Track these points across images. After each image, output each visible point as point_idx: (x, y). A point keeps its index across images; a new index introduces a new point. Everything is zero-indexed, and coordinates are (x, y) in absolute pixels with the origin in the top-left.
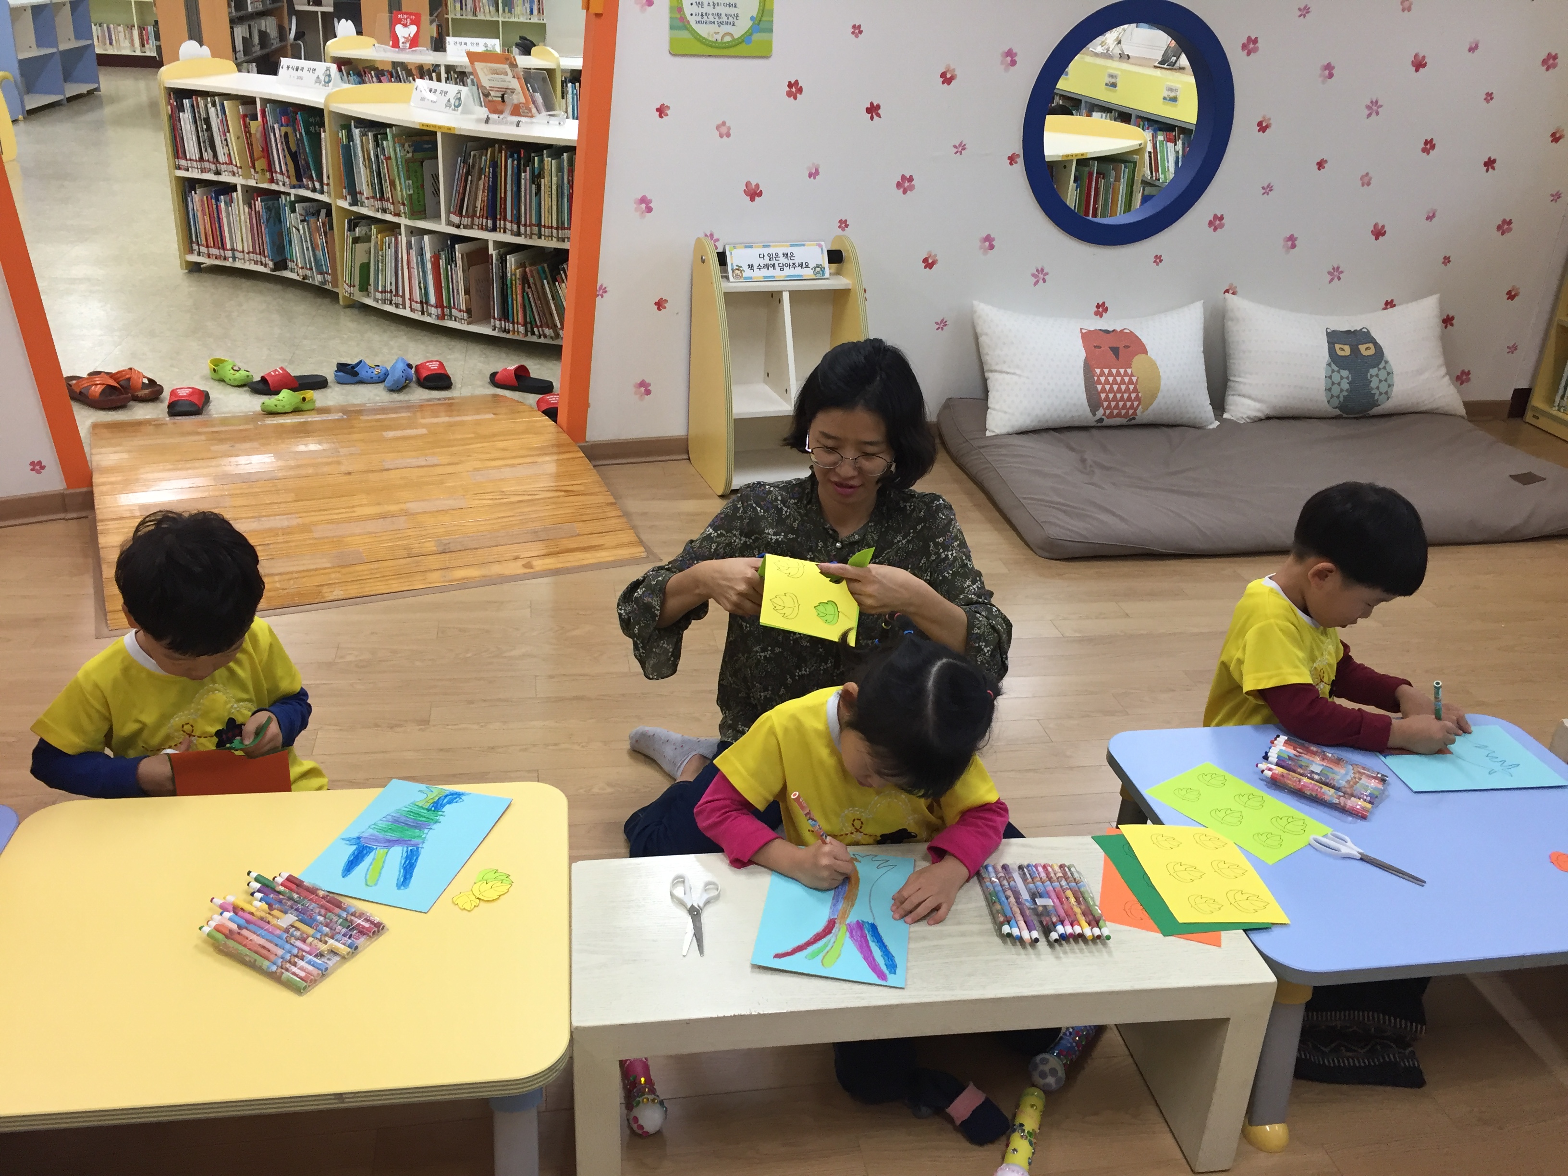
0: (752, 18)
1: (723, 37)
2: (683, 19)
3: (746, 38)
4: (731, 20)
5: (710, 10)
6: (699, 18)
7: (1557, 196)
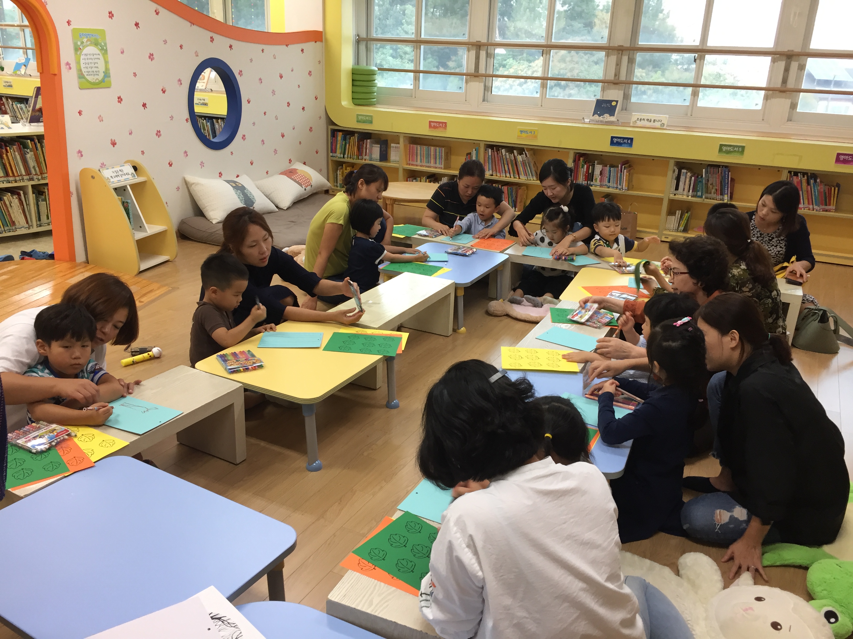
0: (104, 72)
1: (96, 81)
2: (82, 74)
3: (103, 81)
4: (97, 73)
5: (90, 70)
6: (87, 73)
7: (320, 118)
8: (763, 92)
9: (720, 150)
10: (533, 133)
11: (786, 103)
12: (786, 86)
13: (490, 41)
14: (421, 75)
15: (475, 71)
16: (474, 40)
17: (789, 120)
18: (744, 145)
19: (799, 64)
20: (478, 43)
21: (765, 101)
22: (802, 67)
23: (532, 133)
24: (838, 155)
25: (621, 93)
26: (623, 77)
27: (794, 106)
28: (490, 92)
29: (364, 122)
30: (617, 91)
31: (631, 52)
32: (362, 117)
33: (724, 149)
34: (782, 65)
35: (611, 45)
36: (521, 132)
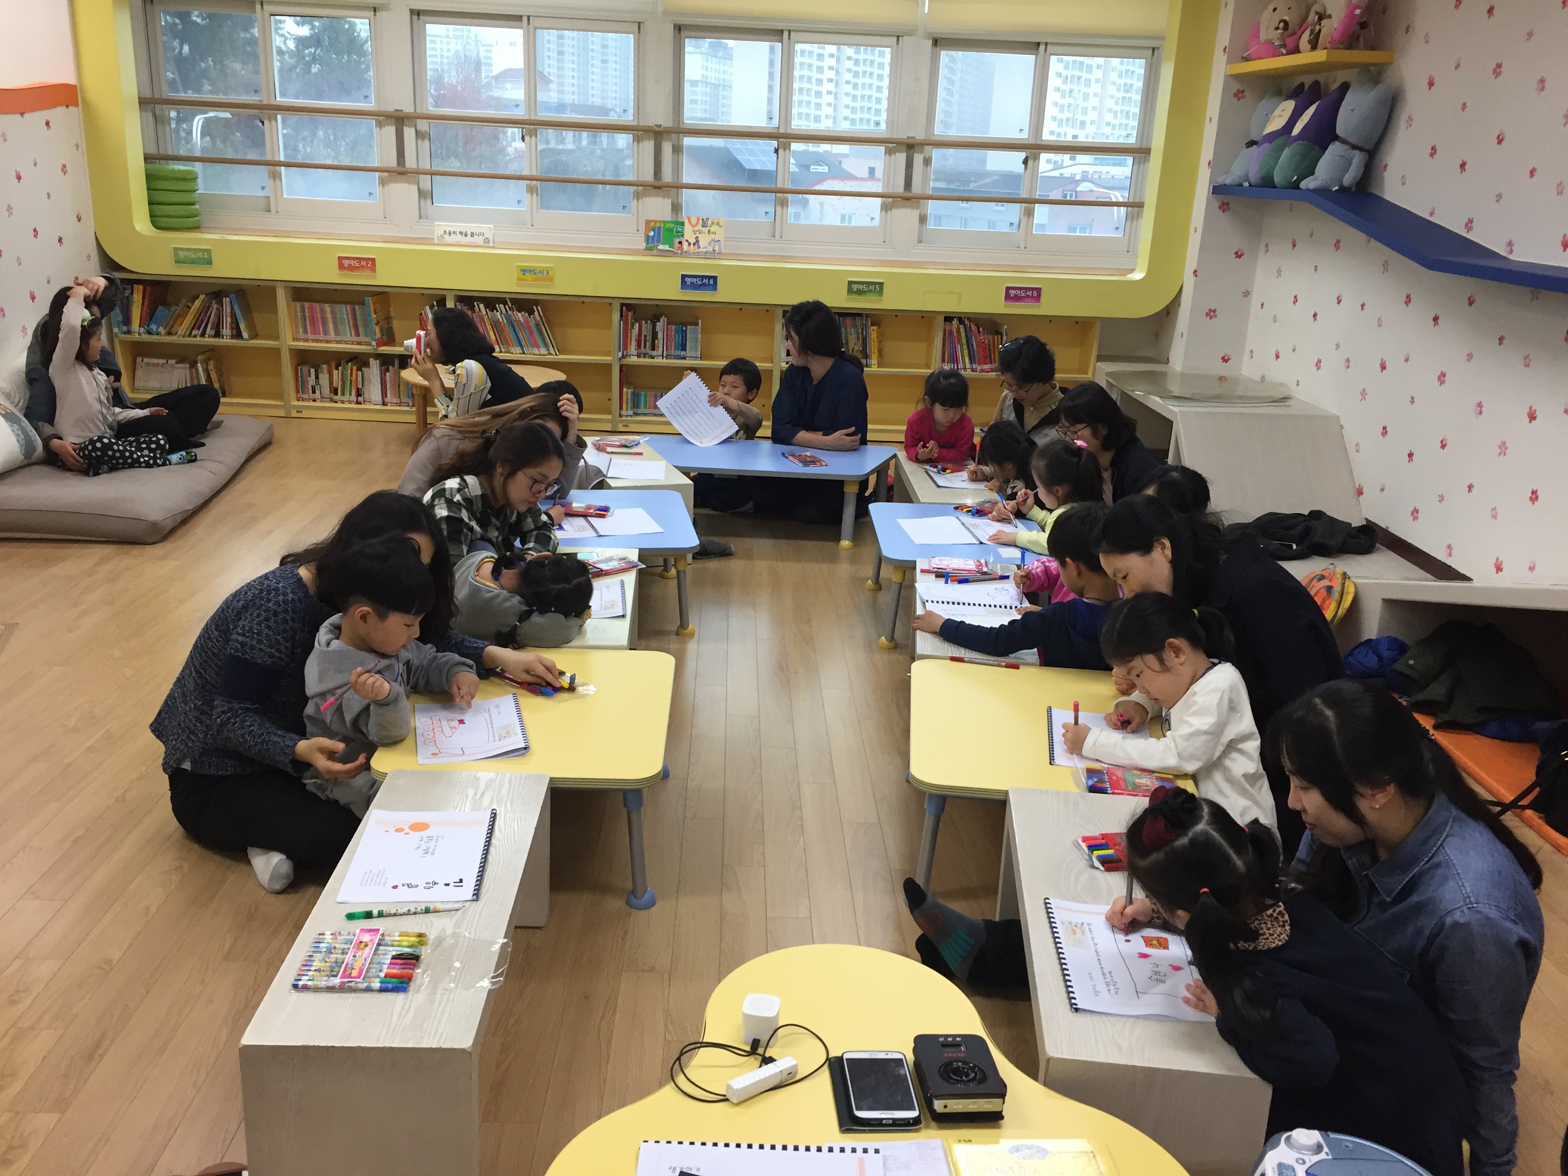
7: (89, 257)
8: (879, 200)
9: (850, 291)
10: (545, 273)
11: (914, 214)
12: (910, 191)
13: (418, 111)
14: (283, 168)
15: (398, 164)
16: (390, 108)
17: (920, 241)
18: (881, 281)
19: (924, 158)
20: (399, 114)
21: (884, 212)
22: (927, 162)
23: (545, 275)
24: (1008, 289)
25: (668, 203)
26: (667, 176)
27: (923, 219)
28: (429, 202)
29: (193, 262)
30: (661, 199)
31: (674, 136)
32: (187, 254)
33: (855, 287)
34: (901, 157)
35: (641, 124)
36: (524, 271)
